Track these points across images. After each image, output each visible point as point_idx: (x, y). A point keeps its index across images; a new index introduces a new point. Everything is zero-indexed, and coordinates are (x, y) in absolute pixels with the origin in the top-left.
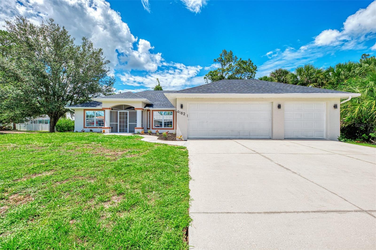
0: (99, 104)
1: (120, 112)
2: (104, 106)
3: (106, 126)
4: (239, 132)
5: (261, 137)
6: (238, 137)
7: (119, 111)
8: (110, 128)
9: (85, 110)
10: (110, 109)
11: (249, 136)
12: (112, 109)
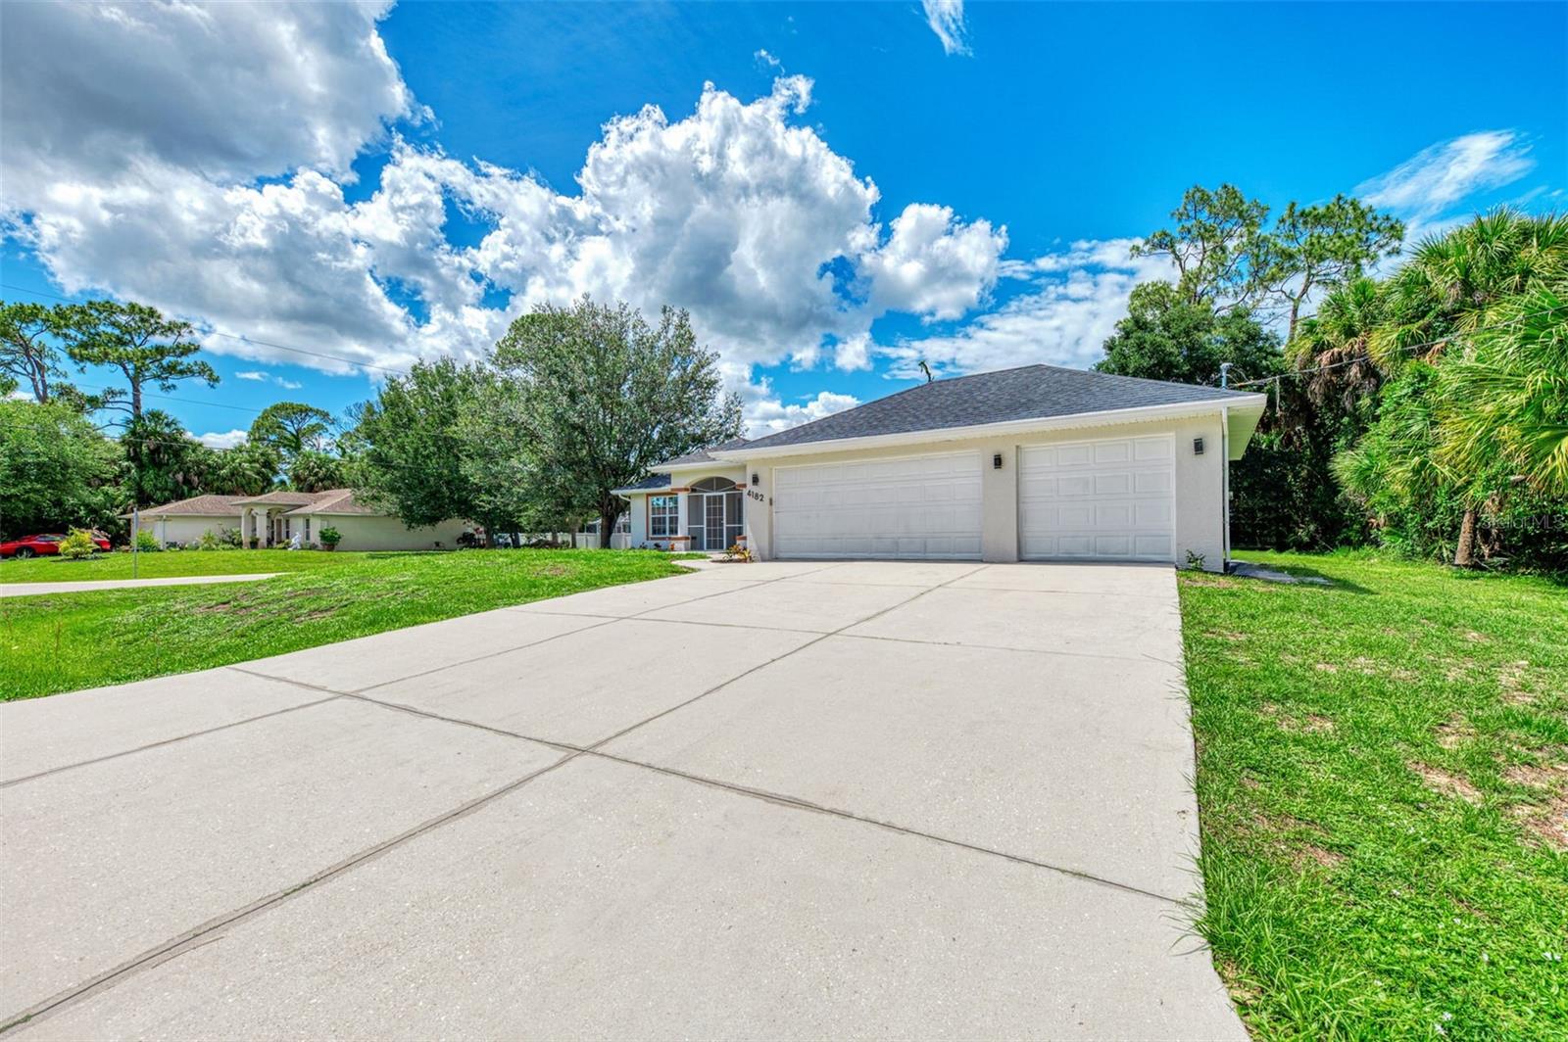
0: (666, 479)
1: (708, 497)
2: (676, 483)
3: (679, 535)
4: (897, 543)
5: (957, 556)
6: (894, 556)
7: (705, 495)
8: (687, 538)
9: (648, 495)
10: (686, 490)
11: (925, 552)
12: (693, 490)
